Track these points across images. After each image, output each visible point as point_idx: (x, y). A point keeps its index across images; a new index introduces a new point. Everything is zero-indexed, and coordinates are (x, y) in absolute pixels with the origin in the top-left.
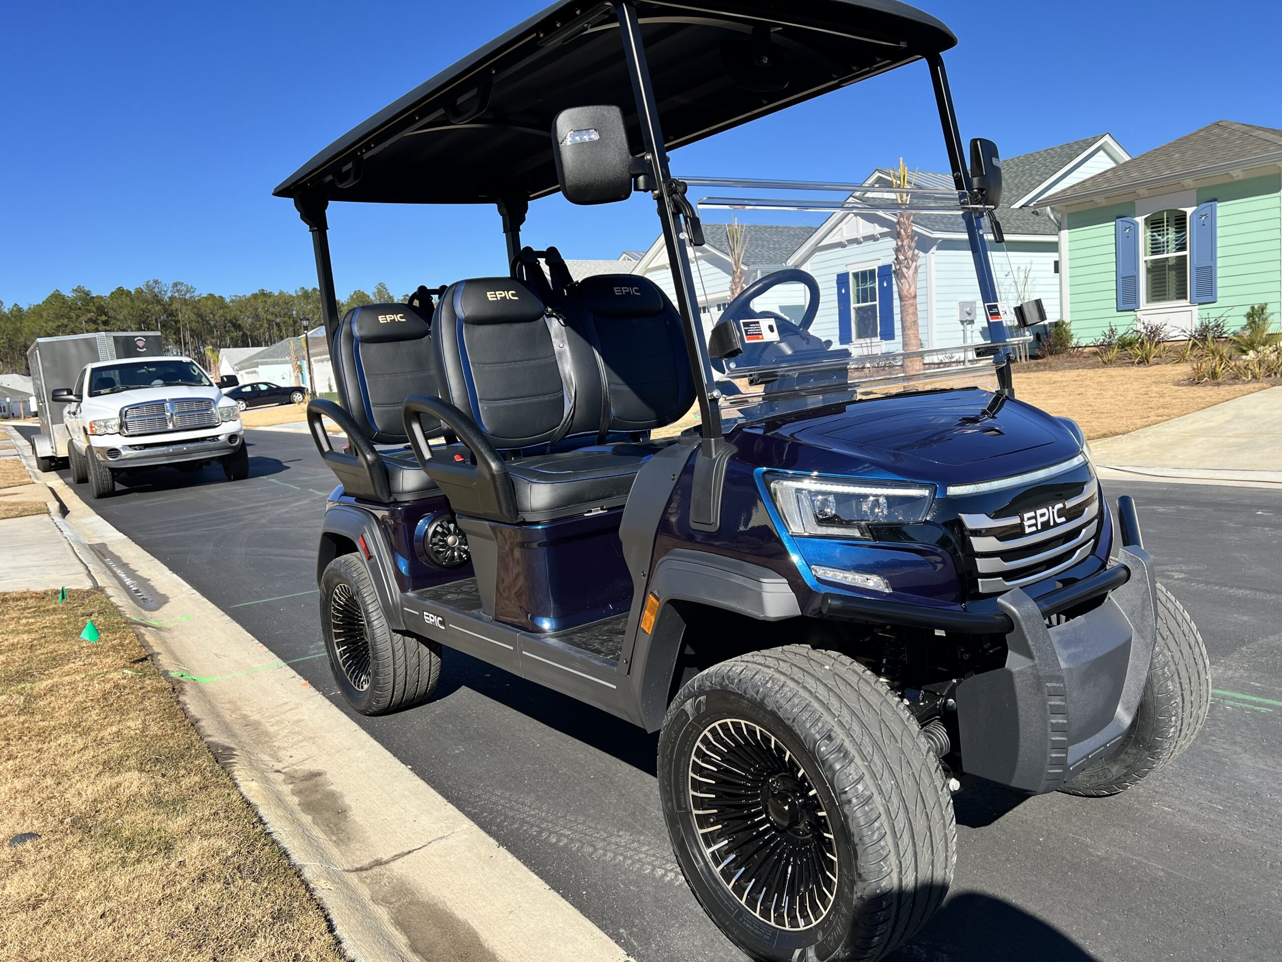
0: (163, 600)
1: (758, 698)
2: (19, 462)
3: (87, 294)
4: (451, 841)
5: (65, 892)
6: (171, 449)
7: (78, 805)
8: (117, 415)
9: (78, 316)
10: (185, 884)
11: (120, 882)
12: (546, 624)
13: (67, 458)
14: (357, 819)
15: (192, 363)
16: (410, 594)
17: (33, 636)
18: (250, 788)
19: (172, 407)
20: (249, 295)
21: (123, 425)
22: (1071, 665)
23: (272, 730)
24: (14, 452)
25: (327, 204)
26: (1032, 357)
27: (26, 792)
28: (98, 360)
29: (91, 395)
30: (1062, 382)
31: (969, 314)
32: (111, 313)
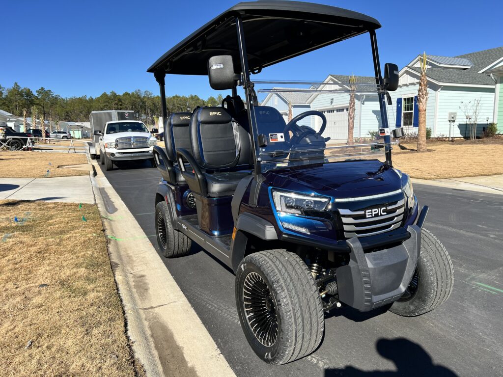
0: (115, 210)
1: (259, 266)
2: (85, 155)
3: (115, 94)
4: (177, 303)
5: (49, 304)
6: (132, 155)
7: (63, 276)
8: (115, 141)
9: (112, 102)
10: (86, 306)
11: (66, 302)
12: (216, 233)
13: (99, 155)
14: (150, 292)
15: (142, 124)
16: (180, 217)
17: (69, 219)
18: (119, 278)
19: (133, 140)
20: (171, 97)
21: (116, 145)
22: (375, 267)
23: (134, 259)
24: (84, 151)
25: (165, 75)
26: (478, 138)
27: (49, 271)
28: (112, 120)
29: (107, 133)
30: (486, 149)
31: (453, 118)
32: (123, 101)
